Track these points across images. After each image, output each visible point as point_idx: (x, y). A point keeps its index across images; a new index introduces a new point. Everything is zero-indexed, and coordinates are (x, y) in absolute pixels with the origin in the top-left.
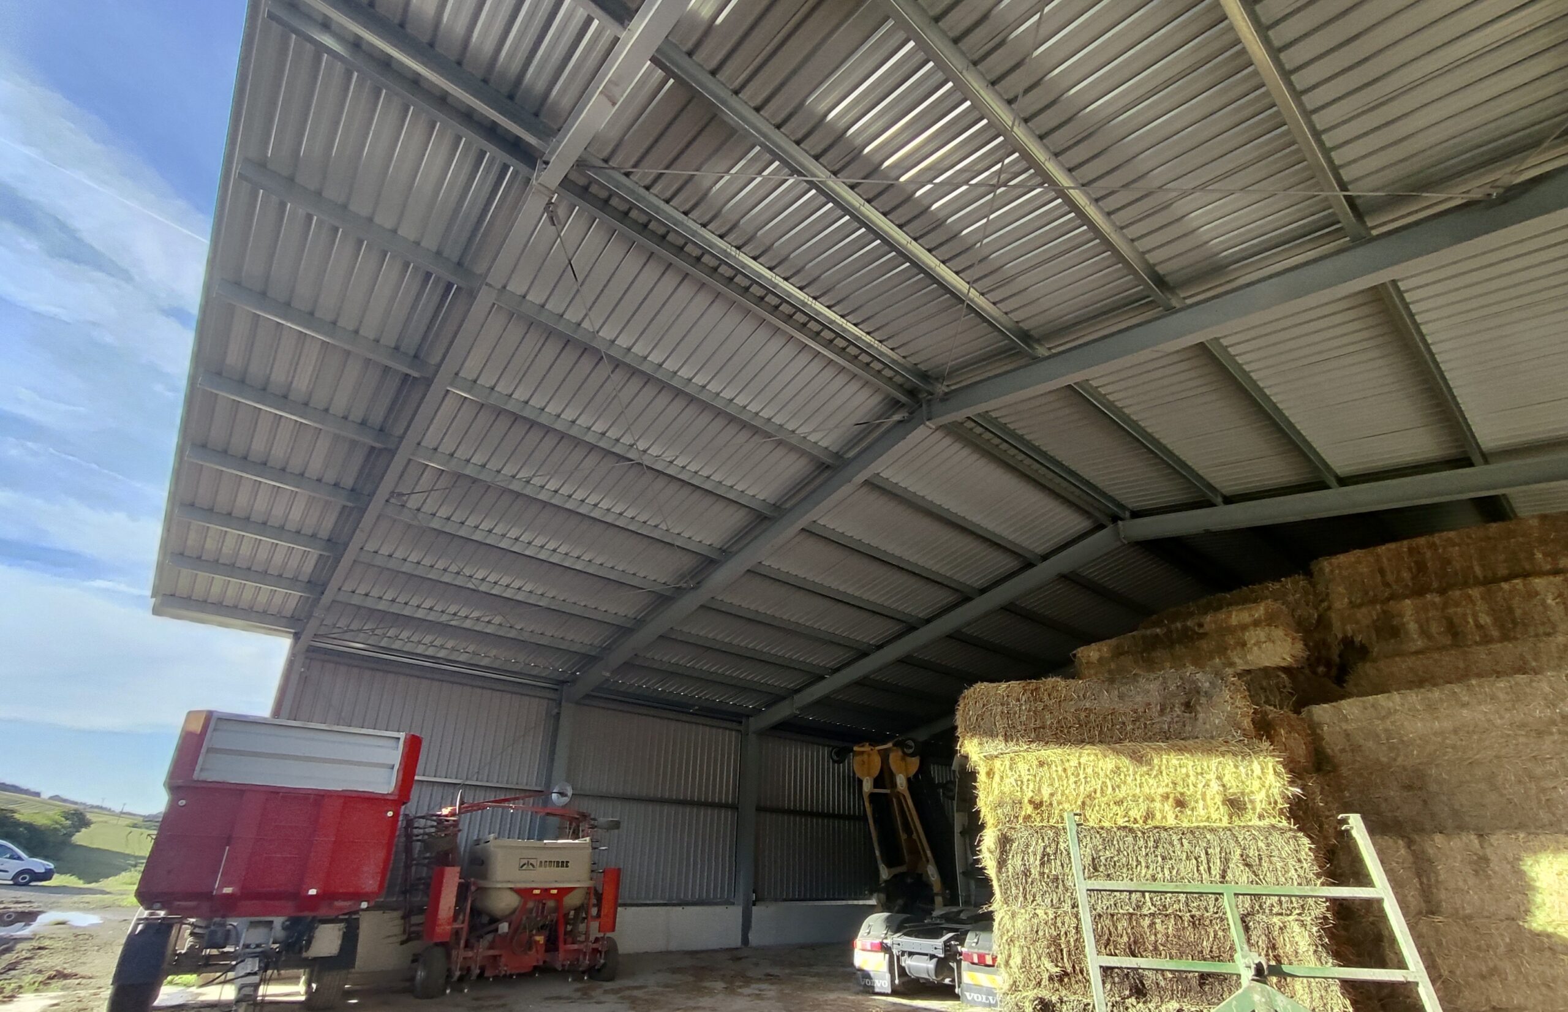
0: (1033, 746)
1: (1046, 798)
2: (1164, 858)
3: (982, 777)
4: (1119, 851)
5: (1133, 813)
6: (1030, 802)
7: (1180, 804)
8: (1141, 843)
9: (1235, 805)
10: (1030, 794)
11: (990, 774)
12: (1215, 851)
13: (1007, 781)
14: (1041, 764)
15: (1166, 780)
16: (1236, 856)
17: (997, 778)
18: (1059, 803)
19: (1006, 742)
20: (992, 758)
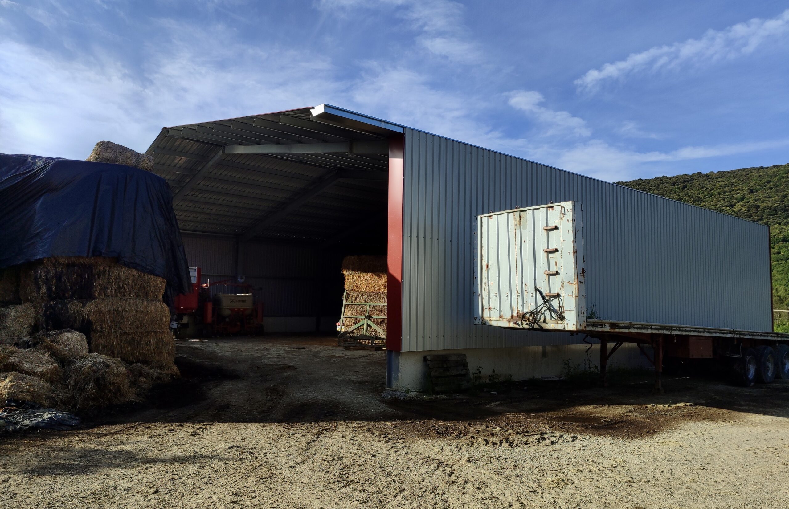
0: (358, 273)
1: (359, 285)
2: (378, 299)
3: (346, 280)
4: (371, 297)
5: (376, 289)
6: (355, 286)
8: (375, 295)
10: (355, 284)
13: (351, 281)
14: (359, 277)
17: (349, 280)
18: (361, 286)
19: (352, 271)
20: (348, 275)
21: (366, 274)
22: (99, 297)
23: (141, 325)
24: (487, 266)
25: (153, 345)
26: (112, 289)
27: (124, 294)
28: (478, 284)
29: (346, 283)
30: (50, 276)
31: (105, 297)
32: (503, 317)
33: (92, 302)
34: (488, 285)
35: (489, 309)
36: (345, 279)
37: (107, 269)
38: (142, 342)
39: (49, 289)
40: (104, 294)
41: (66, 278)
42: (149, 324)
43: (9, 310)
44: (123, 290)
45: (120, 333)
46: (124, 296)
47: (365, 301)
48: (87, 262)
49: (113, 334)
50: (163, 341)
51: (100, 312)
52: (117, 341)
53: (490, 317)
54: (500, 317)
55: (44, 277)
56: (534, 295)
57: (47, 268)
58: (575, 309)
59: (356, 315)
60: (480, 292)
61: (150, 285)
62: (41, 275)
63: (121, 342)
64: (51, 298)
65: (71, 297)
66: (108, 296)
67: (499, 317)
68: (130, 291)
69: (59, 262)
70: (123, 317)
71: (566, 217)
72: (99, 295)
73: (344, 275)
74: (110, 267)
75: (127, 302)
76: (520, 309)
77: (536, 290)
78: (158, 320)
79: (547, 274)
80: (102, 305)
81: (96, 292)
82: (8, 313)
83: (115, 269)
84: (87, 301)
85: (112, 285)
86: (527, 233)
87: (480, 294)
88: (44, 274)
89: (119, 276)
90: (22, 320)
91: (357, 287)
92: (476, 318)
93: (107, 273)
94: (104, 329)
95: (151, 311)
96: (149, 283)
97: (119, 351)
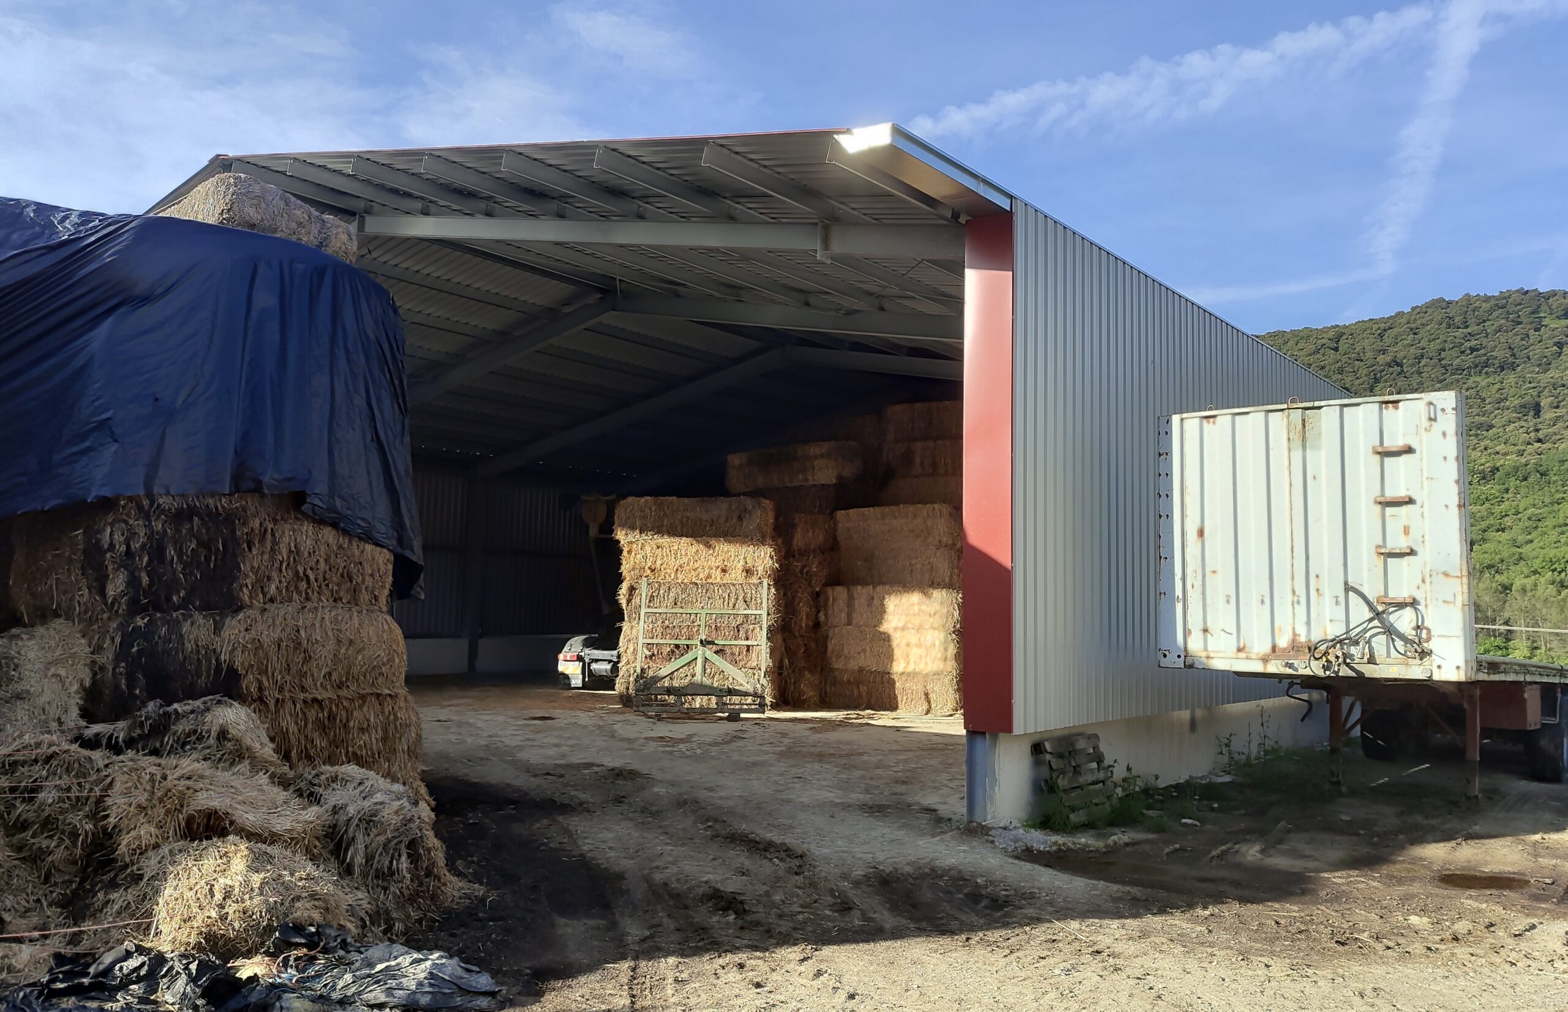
0: (655, 536)
1: (658, 567)
2: (709, 598)
3: (625, 553)
4: (689, 595)
5: (701, 576)
6: (649, 568)
7: (724, 571)
8: (700, 591)
9: (748, 572)
10: (649, 564)
11: (629, 552)
12: (733, 595)
13: (638, 556)
14: (658, 547)
15: (720, 558)
16: (741, 598)
17: (633, 554)
18: (665, 569)
19: (641, 533)
20: (632, 543)
21: (677, 539)
22: (251, 602)
23: (347, 679)
24: (1201, 533)
25: (376, 731)
26: (280, 582)
27: (307, 594)
28: (1173, 574)
29: (624, 562)
30: (136, 545)
31: (264, 603)
32: (1246, 649)
33: (239, 617)
34: (1204, 576)
35: (1205, 631)
36: (621, 551)
37: (270, 526)
38: (351, 724)
39: (133, 582)
40: (261, 595)
41: (175, 550)
42: (365, 676)
43: (20, 643)
44: (303, 585)
45: (304, 701)
46: (307, 599)
47: (675, 604)
48: (223, 507)
49: (289, 705)
50: (396, 718)
51: (258, 645)
52: (296, 723)
53: (1206, 649)
54: (1239, 650)
55: (123, 548)
56: (1342, 599)
57: (126, 522)
58: (1460, 633)
59: (653, 638)
60: (1179, 592)
61: (363, 569)
62: (114, 542)
63: (306, 726)
64: (135, 608)
65: (185, 604)
66: (272, 600)
67: (1235, 650)
68: (320, 587)
69: (159, 506)
70: (310, 657)
71: (1437, 427)
72: (250, 598)
73: (618, 542)
74: (275, 521)
75: (316, 615)
76: (1302, 631)
77: (1348, 588)
78: (384, 664)
79: (1382, 554)
80: (260, 627)
81: (245, 590)
82: (19, 653)
83: (288, 526)
84: (223, 616)
85: (281, 571)
86: (1323, 460)
87: (1181, 597)
88: (122, 539)
89: (296, 546)
90: (63, 673)
91: (653, 570)
92: (1167, 653)
93: (269, 536)
94: (267, 693)
95: (370, 640)
96: (361, 563)
97: (302, 751)
